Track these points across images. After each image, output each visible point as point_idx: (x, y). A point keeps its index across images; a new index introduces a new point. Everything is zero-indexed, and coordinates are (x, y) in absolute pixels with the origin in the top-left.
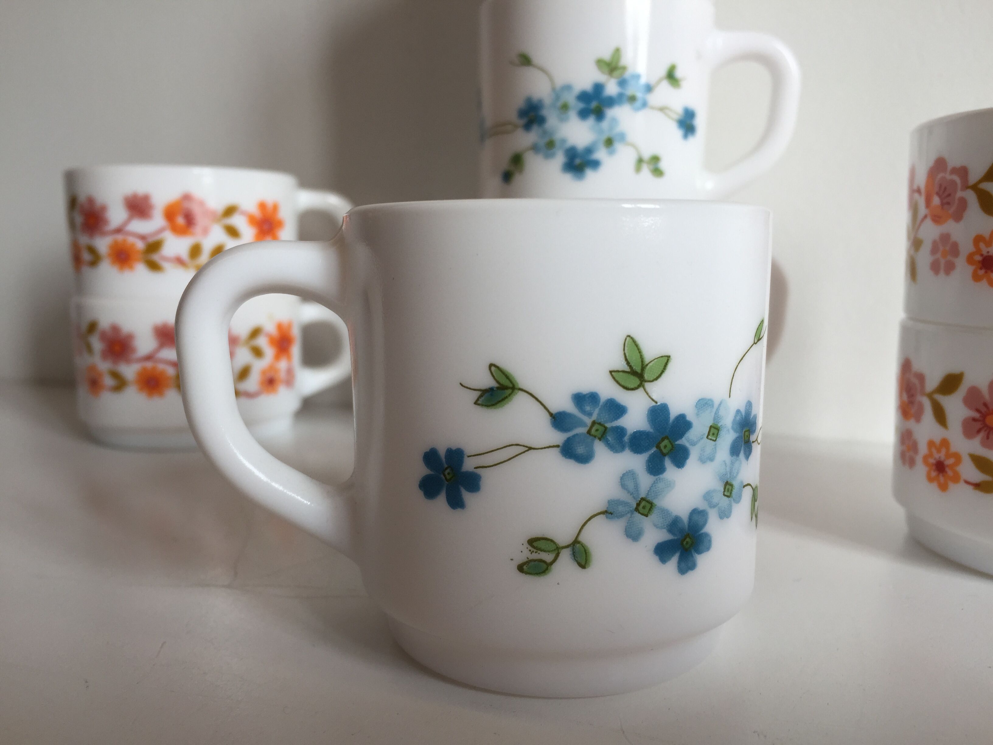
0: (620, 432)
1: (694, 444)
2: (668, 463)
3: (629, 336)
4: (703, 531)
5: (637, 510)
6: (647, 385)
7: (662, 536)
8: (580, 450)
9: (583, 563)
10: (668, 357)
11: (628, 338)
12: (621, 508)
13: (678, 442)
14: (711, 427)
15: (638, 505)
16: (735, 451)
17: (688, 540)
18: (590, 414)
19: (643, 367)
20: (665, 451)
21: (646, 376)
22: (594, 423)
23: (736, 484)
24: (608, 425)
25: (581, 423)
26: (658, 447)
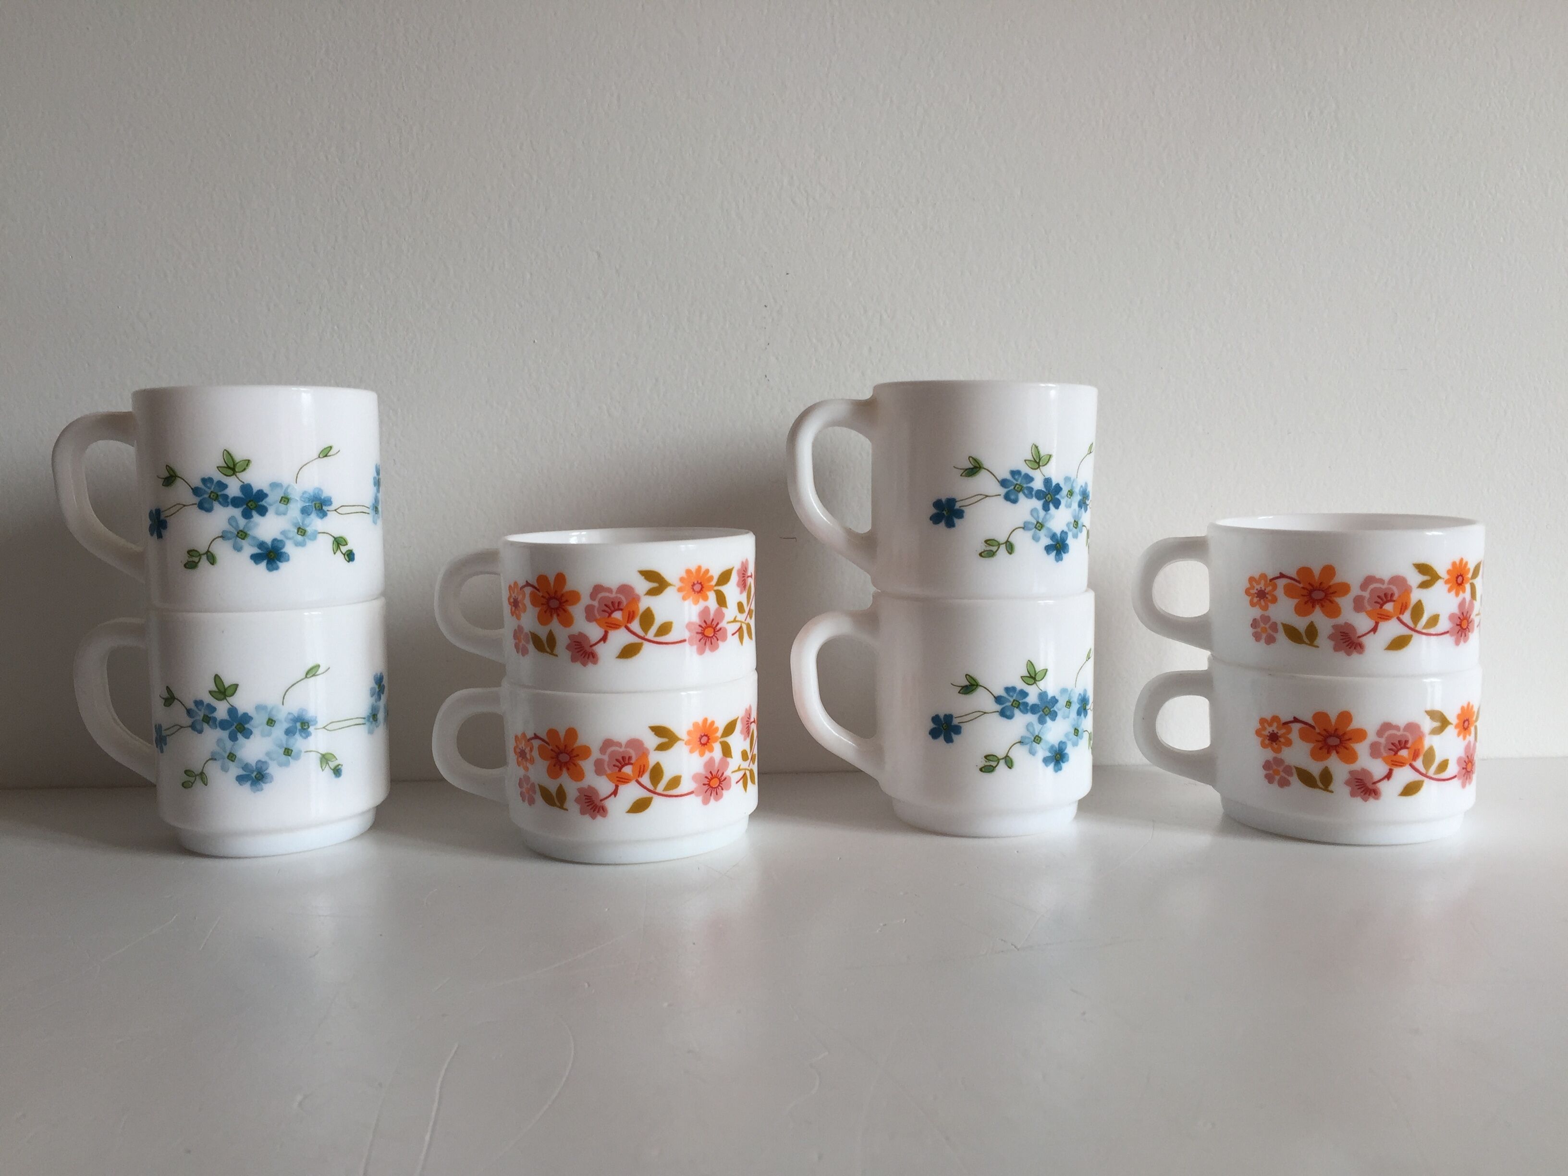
0: (226, 497)
1: (271, 505)
2: (254, 513)
3: (225, 450)
4: (283, 550)
5: (237, 536)
6: (237, 474)
7: (256, 551)
8: (206, 505)
9: (212, 562)
10: (249, 461)
11: (225, 451)
12: (229, 535)
13: (261, 503)
14: (282, 497)
15: (238, 533)
16: (305, 511)
17: (272, 554)
18: (209, 488)
19: (235, 465)
20: (251, 507)
21: (237, 470)
22: (212, 492)
23: (309, 530)
24: (219, 493)
25: (205, 492)
26: (247, 505)
